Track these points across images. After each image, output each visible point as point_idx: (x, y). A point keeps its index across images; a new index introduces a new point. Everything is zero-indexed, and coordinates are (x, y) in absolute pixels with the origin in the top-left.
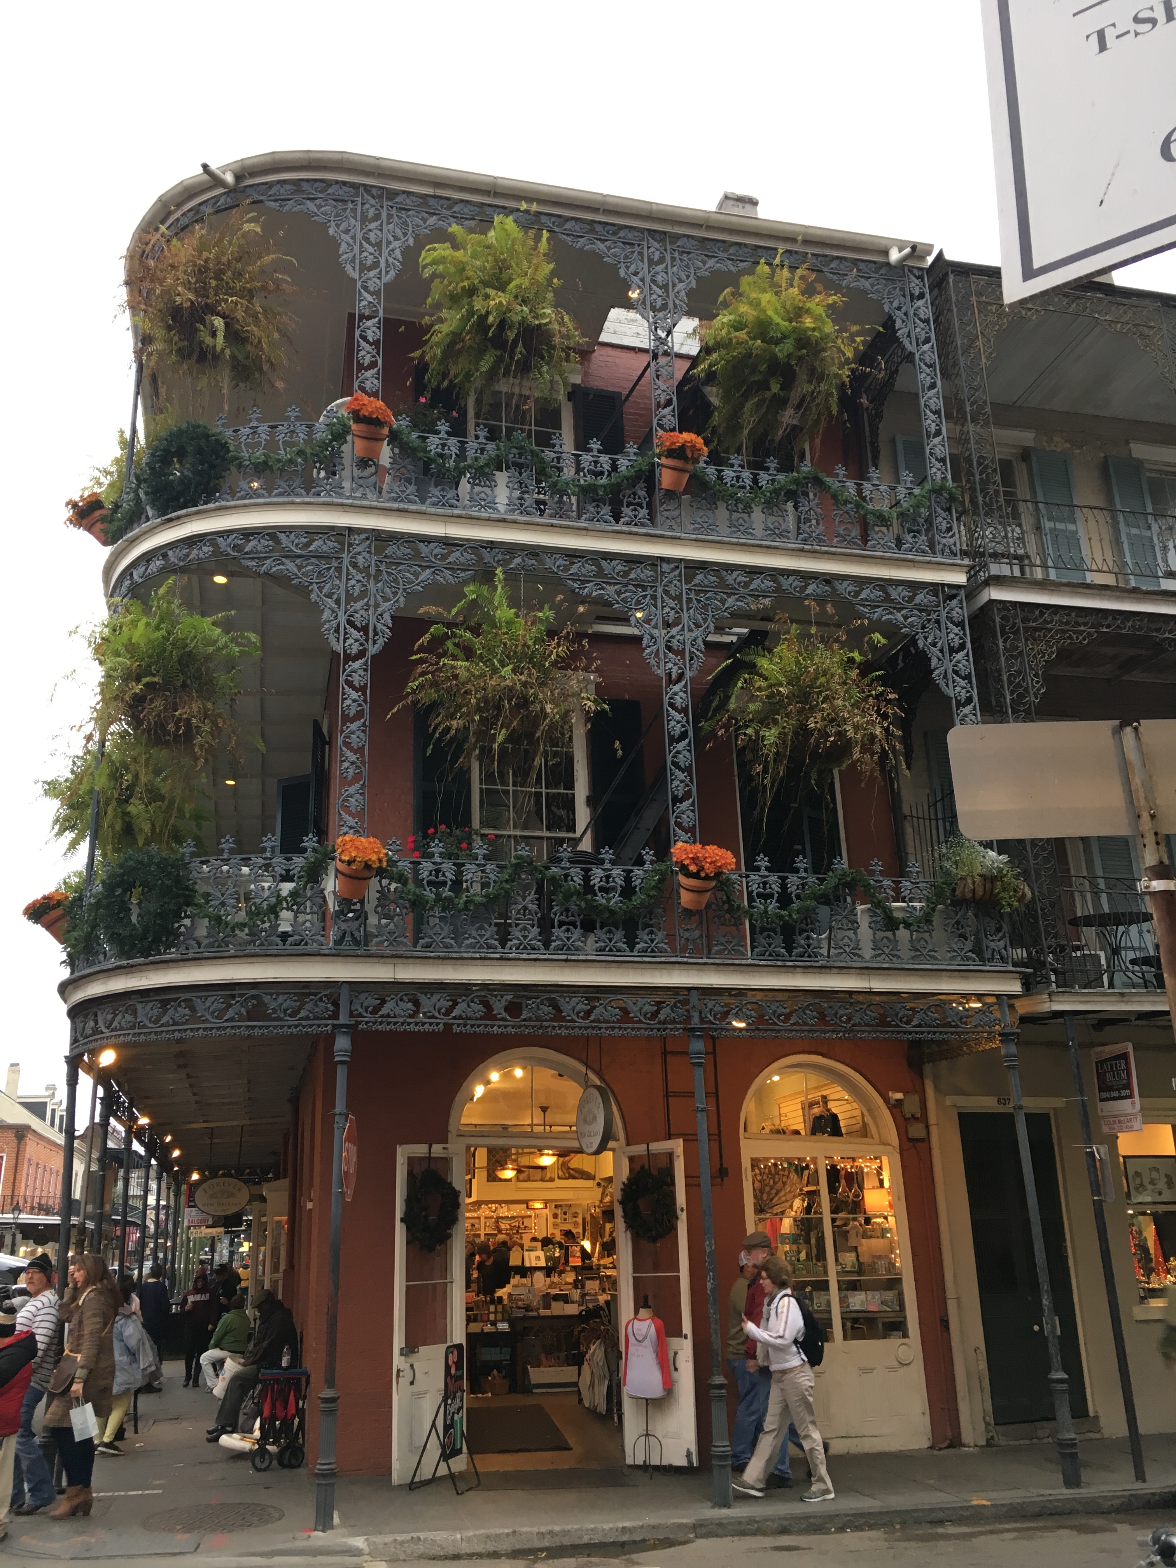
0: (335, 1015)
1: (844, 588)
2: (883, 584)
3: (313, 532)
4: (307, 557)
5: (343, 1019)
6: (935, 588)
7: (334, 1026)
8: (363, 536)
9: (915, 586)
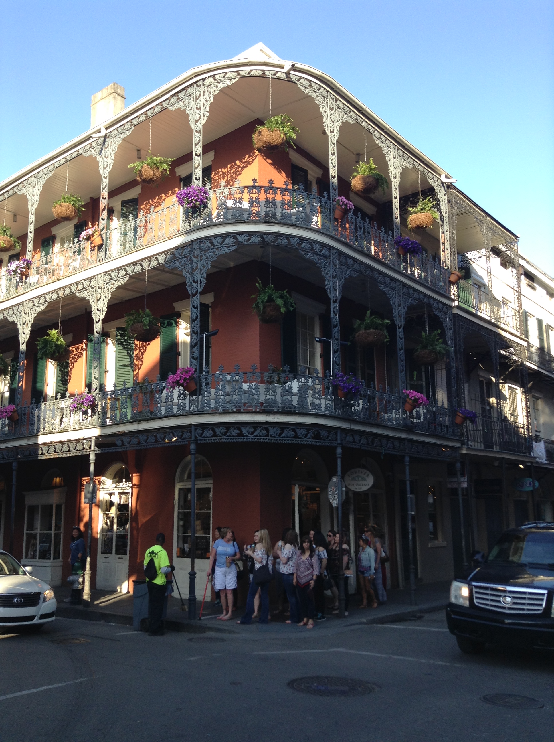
0: (336, 440)
1: (431, 301)
2: (438, 302)
3: (323, 245)
4: (321, 256)
5: (339, 441)
6: (447, 306)
7: (338, 444)
8: (335, 251)
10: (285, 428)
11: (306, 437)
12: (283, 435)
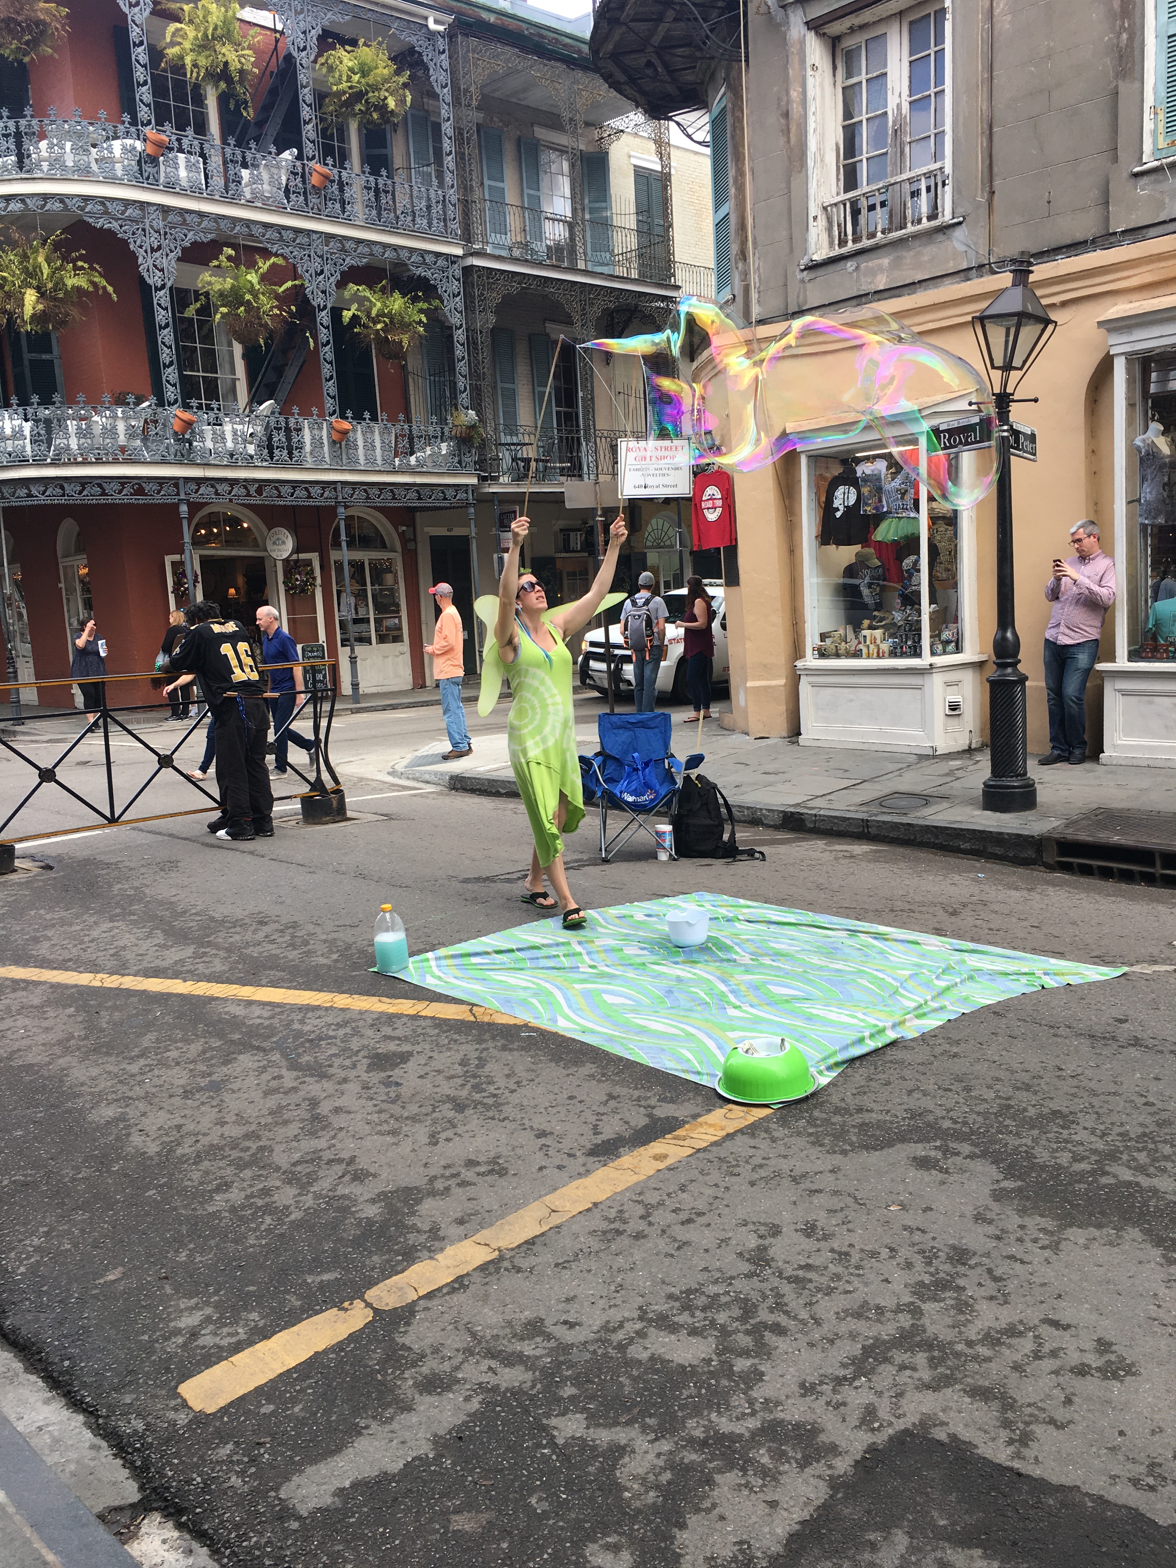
0: (178, 494)
1: (404, 254)
2: (423, 253)
3: (126, 203)
4: (125, 220)
5: (182, 496)
6: (447, 256)
7: (179, 500)
8: (154, 208)
9: (438, 255)
10: (86, 484)
11: (120, 492)
12: (85, 493)
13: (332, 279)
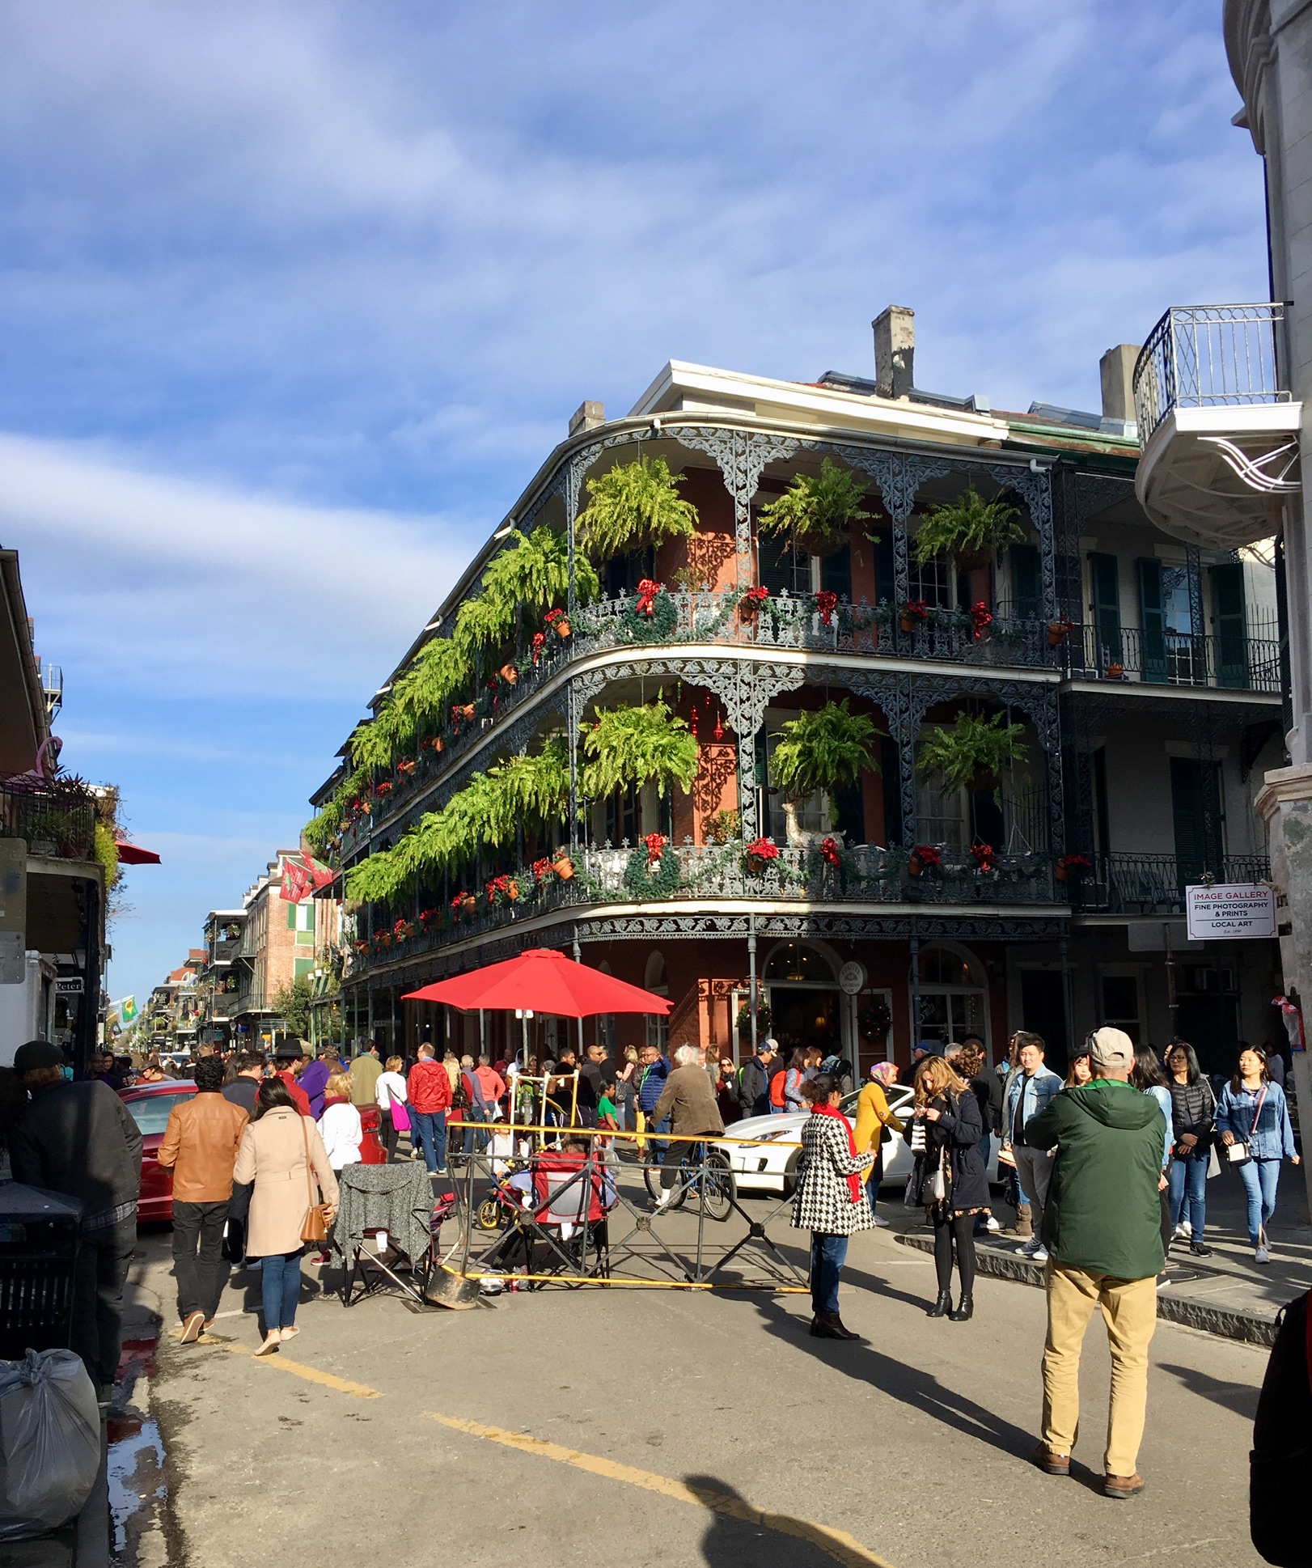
0: (748, 929)
1: (994, 687)
2: (1015, 684)
3: (720, 661)
4: (718, 676)
5: (752, 932)
6: (1042, 685)
7: (748, 935)
8: (748, 662)
9: (1033, 684)
10: (663, 920)
12: (661, 929)
13: (917, 716)
